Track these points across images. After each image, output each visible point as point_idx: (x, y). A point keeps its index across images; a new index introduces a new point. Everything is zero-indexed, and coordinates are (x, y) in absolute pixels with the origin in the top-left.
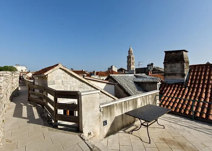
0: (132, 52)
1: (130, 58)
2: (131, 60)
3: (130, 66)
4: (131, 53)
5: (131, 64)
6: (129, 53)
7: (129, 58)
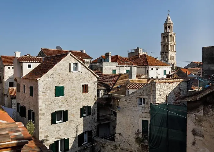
0: (172, 25)
1: (167, 37)
2: (168, 41)
3: (167, 52)
4: (169, 27)
5: (168, 49)
6: (166, 28)
7: (165, 36)
